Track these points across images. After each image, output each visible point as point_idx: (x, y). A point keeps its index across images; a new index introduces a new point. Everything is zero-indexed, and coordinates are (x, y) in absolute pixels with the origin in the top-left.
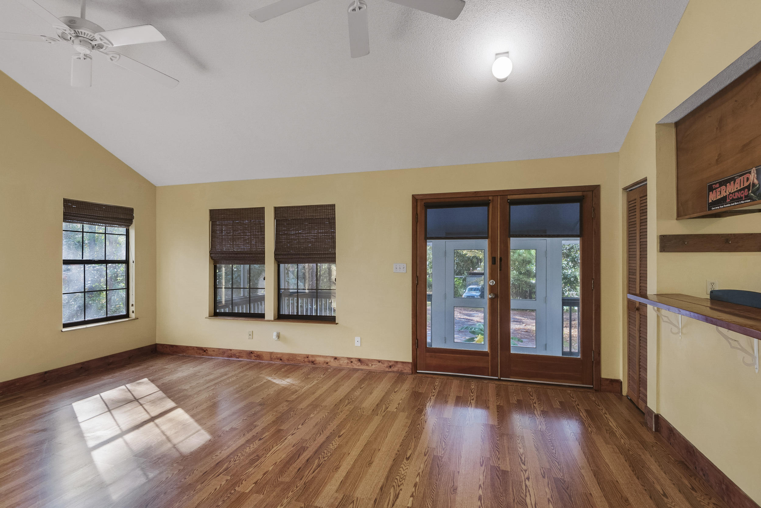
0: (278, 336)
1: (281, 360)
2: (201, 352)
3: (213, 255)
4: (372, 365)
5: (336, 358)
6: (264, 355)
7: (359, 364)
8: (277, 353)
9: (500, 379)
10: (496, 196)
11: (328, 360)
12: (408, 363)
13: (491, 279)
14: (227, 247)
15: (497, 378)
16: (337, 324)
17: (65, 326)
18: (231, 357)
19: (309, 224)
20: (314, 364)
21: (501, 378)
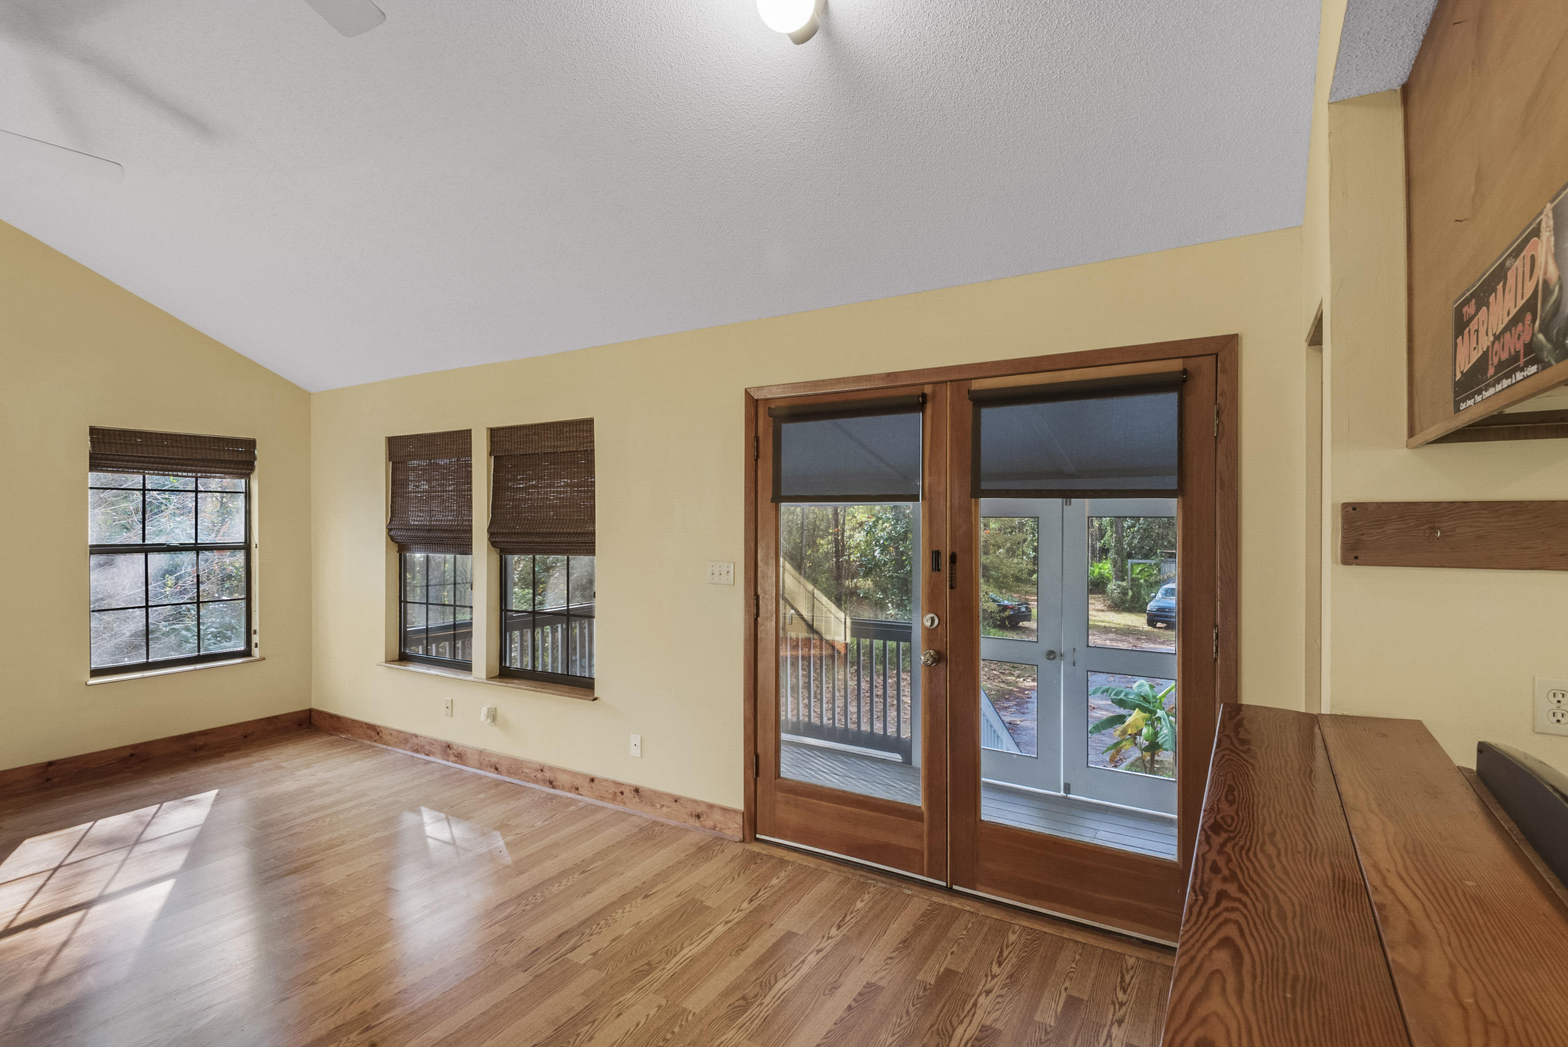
0: (493, 716)
1: (496, 769)
2: (373, 734)
3: (392, 533)
4: (662, 806)
5: (592, 780)
6: (469, 755)
7: (637, 800)
8: (490, 754)
9: (951, 888)
10: (942, 382)
11: (578, 782)
12: (735, 811)
13: (930, 612)
14: (416, 518)
15: (944, 884)
16: (595, 699)
17: (96, 673)
18: (417, 751)
19: (551, 464)
20: (554, 788)
21: (955, 887)
